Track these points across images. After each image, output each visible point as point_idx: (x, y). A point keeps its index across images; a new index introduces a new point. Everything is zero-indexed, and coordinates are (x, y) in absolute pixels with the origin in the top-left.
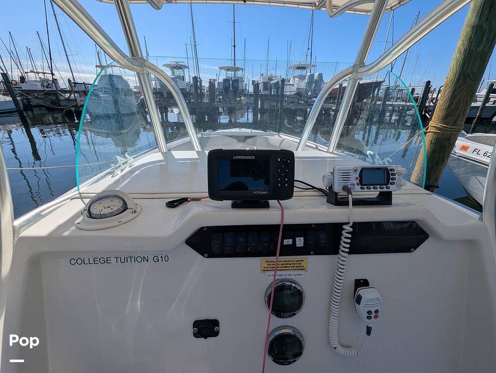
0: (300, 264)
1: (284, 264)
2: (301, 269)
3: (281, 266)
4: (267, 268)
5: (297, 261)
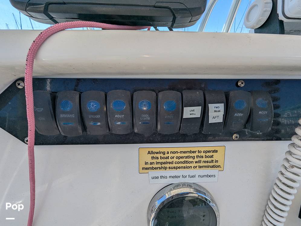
0: (212, 156)
2: (213, 167)
4: (151, 163)
5: (206, 152)
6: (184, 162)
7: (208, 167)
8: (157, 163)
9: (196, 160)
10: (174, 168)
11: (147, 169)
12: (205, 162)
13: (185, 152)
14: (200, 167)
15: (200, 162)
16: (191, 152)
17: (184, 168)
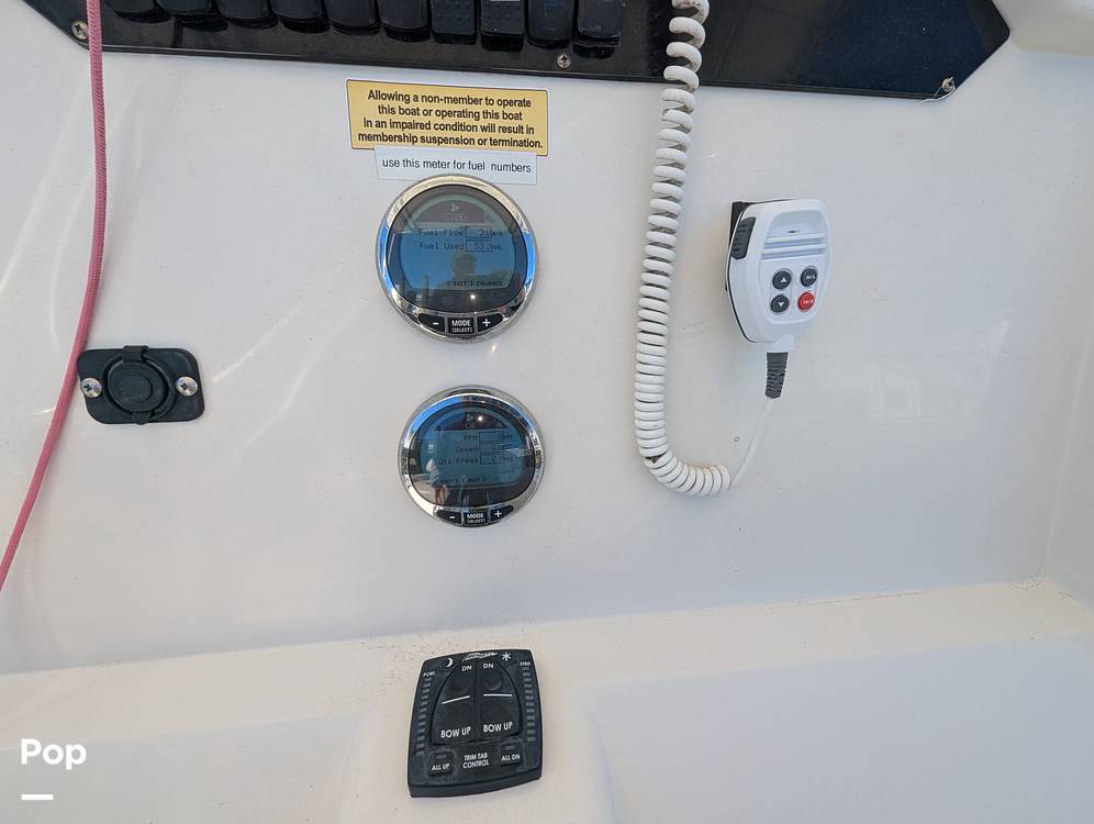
0: (518, 117)
1: (450, 114)
2: (522, 144)
3: (439, 120)
4: (379, 124)
5: (503, 103)
6: (458, 127)
7: (512, 143)
8: (393, 124)
9: (484, 122)
10: (434, 140)
11: (369, 138)
12: (504, 129)
13: (455, 100)
14: (494, 142)
15: (491, 128)
16: (469, 101)
17: (457, 141)
